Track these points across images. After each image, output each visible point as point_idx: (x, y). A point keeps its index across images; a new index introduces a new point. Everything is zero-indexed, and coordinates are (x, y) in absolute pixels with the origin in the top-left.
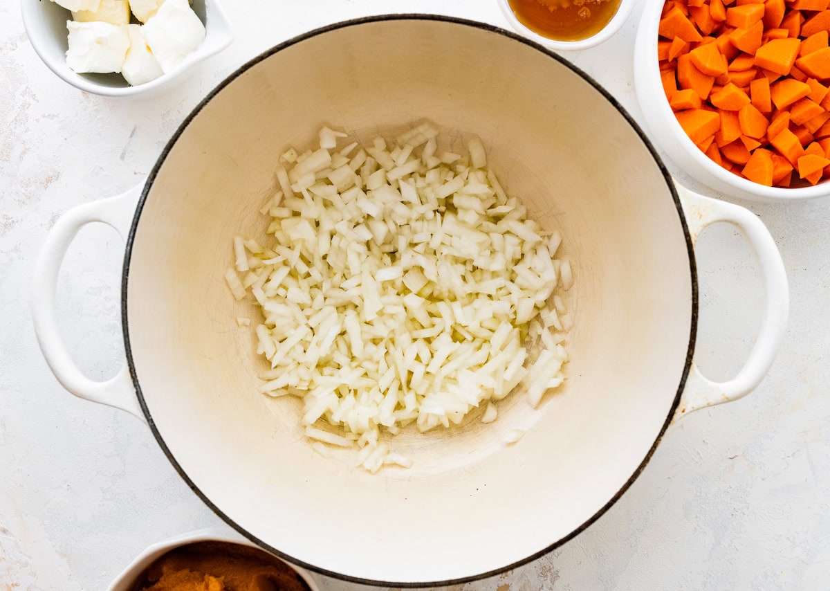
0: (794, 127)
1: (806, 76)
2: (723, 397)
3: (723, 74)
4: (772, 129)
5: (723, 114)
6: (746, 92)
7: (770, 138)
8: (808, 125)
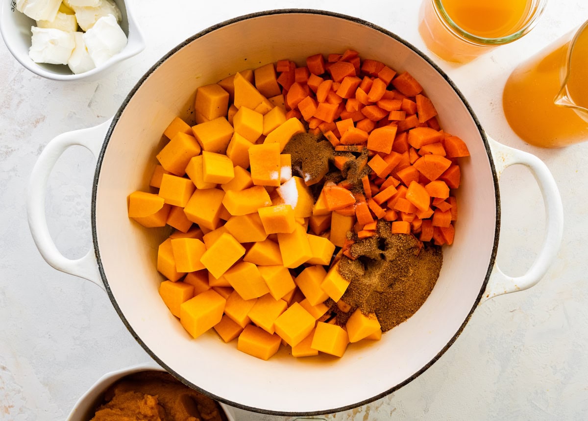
2: (515, 287)
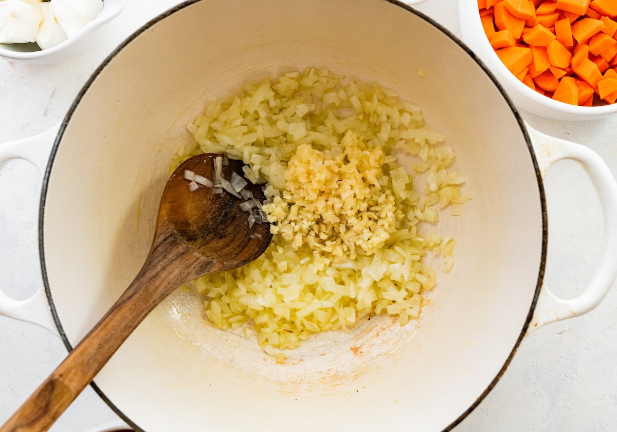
0: (593, 57)
1: (600, 15)
2: (570, 312)
3: (531, 17)
4: (575, 60)
5: (534, 50)
6: (551, 31)
7: (574, 67)
8: (604, 55)
